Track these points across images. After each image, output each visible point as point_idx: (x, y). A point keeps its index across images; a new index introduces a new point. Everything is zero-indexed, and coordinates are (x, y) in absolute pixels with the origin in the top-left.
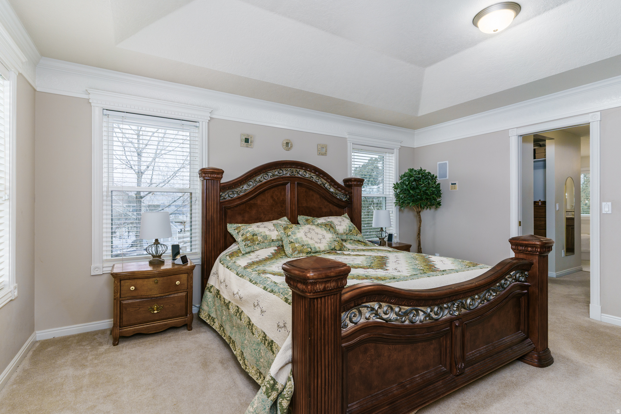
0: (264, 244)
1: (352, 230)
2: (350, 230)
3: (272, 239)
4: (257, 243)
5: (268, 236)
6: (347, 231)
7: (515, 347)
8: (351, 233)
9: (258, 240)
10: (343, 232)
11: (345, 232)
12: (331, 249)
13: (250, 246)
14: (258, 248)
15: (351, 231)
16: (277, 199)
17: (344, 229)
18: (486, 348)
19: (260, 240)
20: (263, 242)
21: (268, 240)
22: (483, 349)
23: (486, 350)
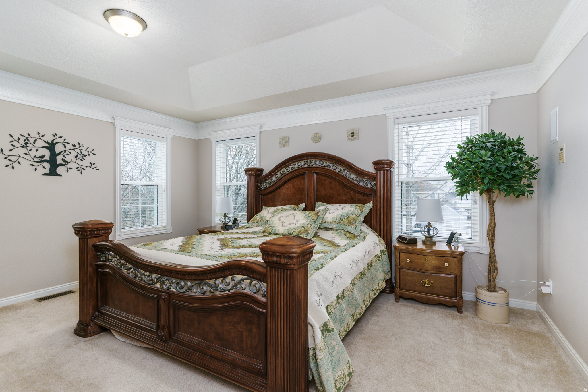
0: (261, 223)
1: (343, 219)
2: (341, 218)
3: (267, 220)
4: (256, 221)
5: (264, 217)
6: (337, 220)
7: (240, 370)
8: (342, 222)
9: (257, 220)
10: (331, 220)
11: (335, 220)
12: (289, 233)
13: (250, 223)
14: (255, 225)
15: (342, 221)
16: (298, 187)
17: (333, 218)
18: (200, 341)
19: (258, 220)
20: (260, 222)
21: (264, 220)
22: (196, 340)
23: (198, 344)
